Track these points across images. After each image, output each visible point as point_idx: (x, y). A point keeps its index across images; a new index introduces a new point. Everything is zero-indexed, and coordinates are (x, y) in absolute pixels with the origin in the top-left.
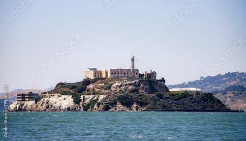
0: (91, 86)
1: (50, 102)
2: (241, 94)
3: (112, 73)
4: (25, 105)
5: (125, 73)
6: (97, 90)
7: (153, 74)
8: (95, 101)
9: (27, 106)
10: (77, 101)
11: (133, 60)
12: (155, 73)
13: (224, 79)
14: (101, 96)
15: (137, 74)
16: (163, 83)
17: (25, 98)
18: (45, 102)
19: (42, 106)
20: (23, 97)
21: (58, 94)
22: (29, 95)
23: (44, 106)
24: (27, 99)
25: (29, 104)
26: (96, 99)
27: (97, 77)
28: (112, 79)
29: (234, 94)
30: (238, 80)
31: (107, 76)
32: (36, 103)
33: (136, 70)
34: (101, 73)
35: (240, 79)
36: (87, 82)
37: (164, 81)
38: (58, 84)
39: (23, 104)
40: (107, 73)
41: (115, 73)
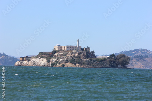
0: (56, 54)
1: (35, 61)
2: (140, 60)
3: (67, 48)
4: (23, 63)
5: (74, 48)
6: (59, 56)
7: (89, 48)
8: (58, 62)
9: (24, 63)
10: (49, 61)
11: (78, 41)
12: (90, 48)
13: (133, 52)
14: (60, 59)
15: (80, 48)
16: (93, 53)
17: (24, 59)
18: (33, 61)
19: (31, 63)
20: (23, 59)
21: (39, 58)
22: (26, 58)
23: (32, 64)
24: (25, 60)
25: (25, 62)
26: (58, 61)
27: (60, 49)
28: (67, 51)
29: (137, 60)
30: (141, 53)
31: (65, 49)
32: (28, 61)
33: (80, 46)
34: (62, 48)
35: (142, 52)
36: (55, 52)
37: (94, 52)
38: (40, 53)
39: (22, 62)
40: (65, 48)
41: (69, 48)
